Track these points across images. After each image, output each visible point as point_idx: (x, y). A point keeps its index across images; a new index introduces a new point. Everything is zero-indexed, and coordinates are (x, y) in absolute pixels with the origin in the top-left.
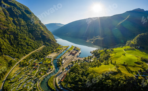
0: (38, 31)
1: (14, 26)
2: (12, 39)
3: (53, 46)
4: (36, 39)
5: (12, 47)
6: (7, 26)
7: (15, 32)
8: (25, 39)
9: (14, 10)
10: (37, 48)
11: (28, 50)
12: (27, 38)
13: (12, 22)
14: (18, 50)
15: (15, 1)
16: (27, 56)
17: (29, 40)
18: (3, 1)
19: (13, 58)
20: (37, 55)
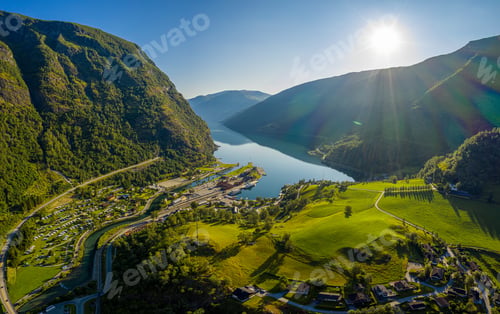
0: (150, 116)
1: (88, 104)
2: (78, 136)
3: (187, 161)
4: (141, 139)
5: (72, 155)
6: (69, 104)
7: (87, 119)
8: (110, 137)
9: (90, 57)
10: (137, 163)
11: (109, 164)
12: (115, 135)
13: (84, 93)
14: (86, 161)
15: (96, 30)
16: (102, 177)
17: (120, 141)
18: (64, 36)
19: (67, 177)
20: (126, 178)
